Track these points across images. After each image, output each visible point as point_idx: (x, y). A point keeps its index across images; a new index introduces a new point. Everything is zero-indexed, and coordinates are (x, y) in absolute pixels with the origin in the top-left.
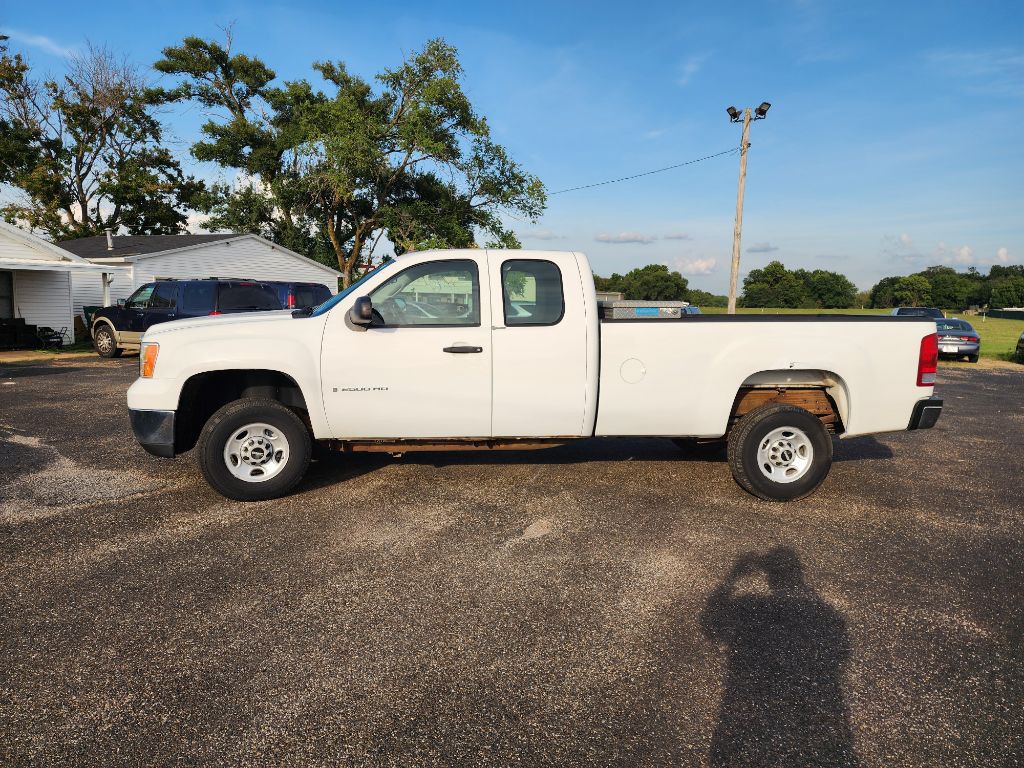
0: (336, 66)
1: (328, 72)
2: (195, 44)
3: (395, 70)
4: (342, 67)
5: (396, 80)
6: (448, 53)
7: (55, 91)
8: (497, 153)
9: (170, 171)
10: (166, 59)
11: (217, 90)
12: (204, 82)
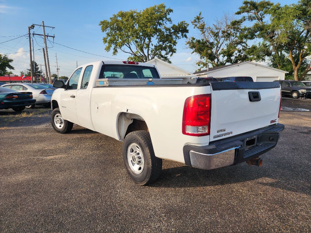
2: (246, 3)
7: (210, 29)
9: (244, 44)
11: (254, 15)
12: (250, 14)
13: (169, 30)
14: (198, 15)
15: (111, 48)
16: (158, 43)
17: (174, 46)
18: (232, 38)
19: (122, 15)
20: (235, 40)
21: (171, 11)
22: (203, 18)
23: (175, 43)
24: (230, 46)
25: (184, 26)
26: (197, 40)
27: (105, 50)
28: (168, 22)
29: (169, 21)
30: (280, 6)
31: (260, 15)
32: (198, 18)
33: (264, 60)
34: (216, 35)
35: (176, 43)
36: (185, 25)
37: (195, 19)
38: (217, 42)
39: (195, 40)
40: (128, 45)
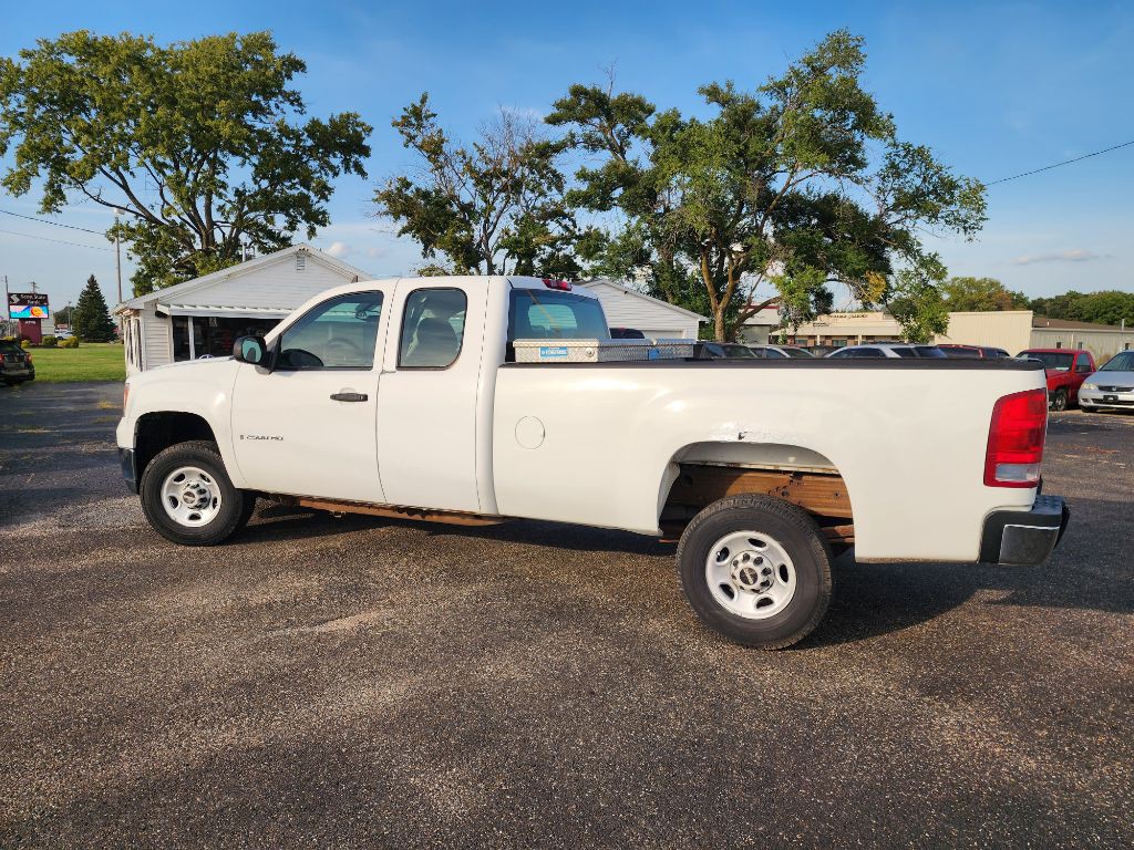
0: (723, 87)
1: (713, 94)
2: (578, 92)
3: (780, 78)
4: (730, 86)
5: (780, 88)
6: (852, 44)
7: (464, 157)
8: (918, 155)
9: (566, 222)
10: (557, 111)
11: (600, 135)
12: (589, 128)
13: (298, 137)
14: (418, 104)
15: (34, 180)
16: (256, 182)
17: (323, 202)
18: (529, 195)
19: (91, 50)
20: (539, 204)
21: (296, 65)
22: (434, 115)
23: (324, 191)
24: (526, 223)
25: (355, 131)
26: (418, 190)
27: (5, 190)
28: (286, 106)
29: (292, 104)
30: (681, 119)
31: (618, 135)
32: (417, 113)
33: (631, 276)
34: (483, 181)
35: (330, 190)
36: (359, 129)
37: (405, 114)
38: (484, 205)
39: (411, 189)
40: (113, 174)
